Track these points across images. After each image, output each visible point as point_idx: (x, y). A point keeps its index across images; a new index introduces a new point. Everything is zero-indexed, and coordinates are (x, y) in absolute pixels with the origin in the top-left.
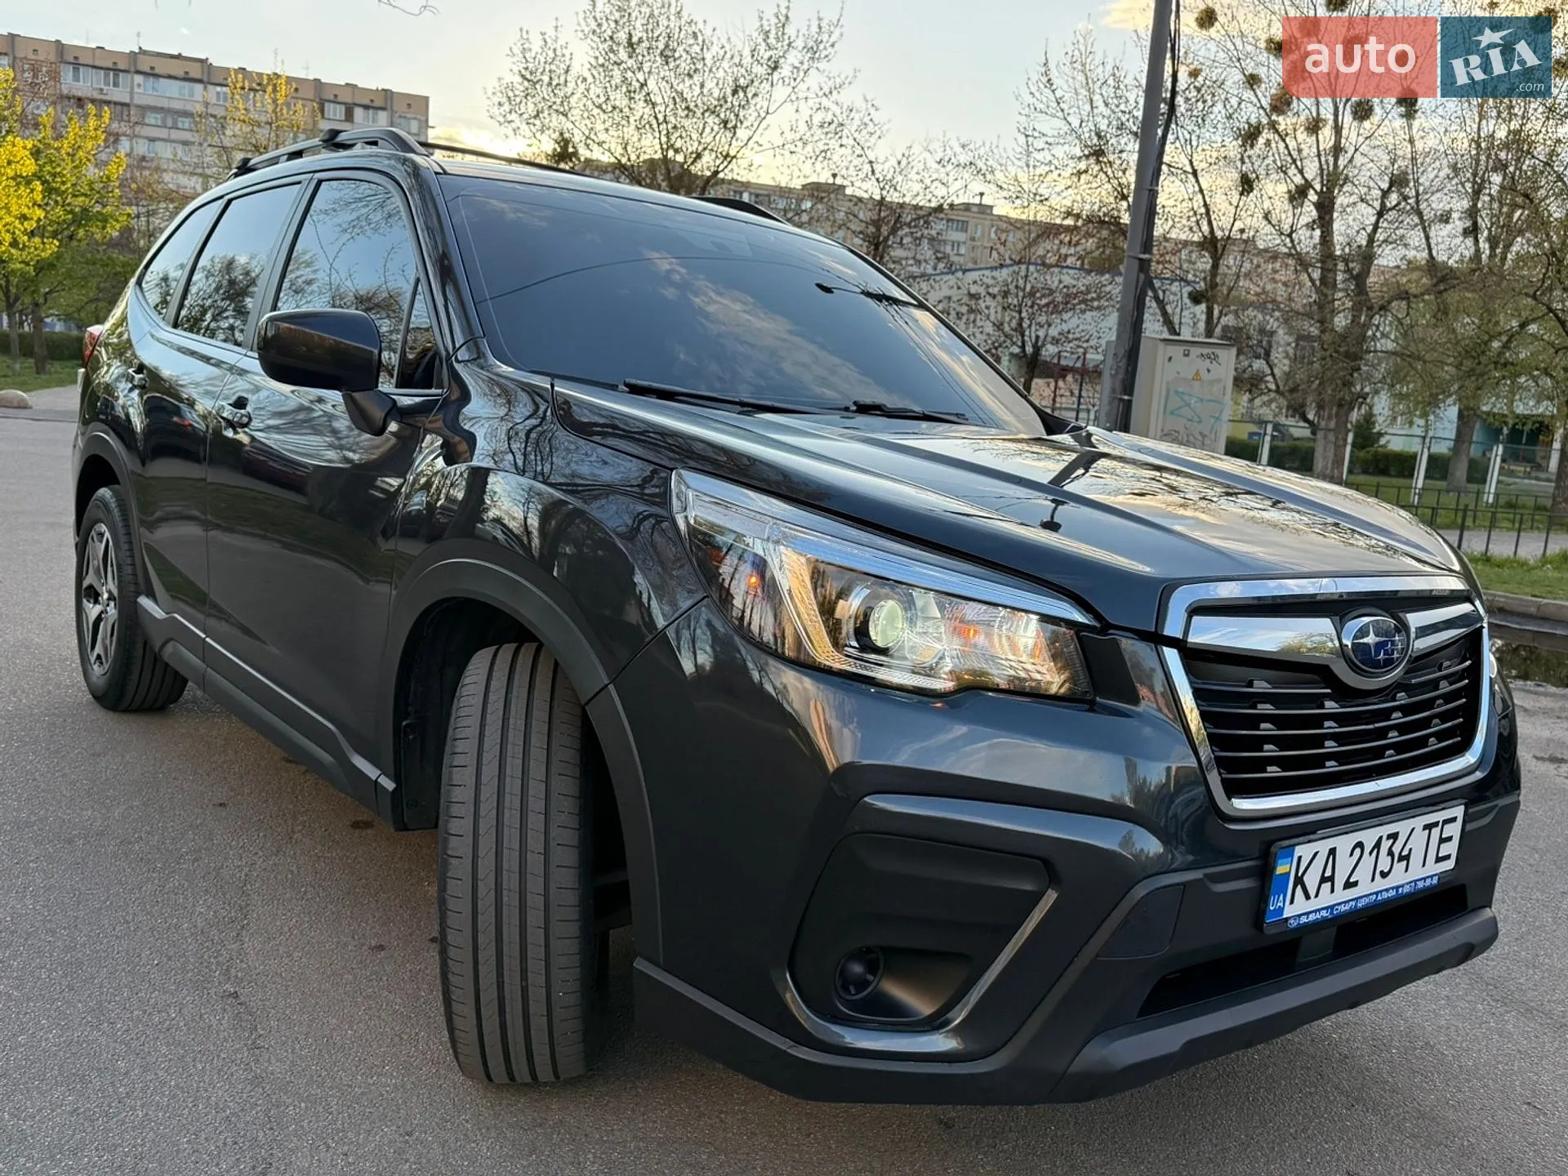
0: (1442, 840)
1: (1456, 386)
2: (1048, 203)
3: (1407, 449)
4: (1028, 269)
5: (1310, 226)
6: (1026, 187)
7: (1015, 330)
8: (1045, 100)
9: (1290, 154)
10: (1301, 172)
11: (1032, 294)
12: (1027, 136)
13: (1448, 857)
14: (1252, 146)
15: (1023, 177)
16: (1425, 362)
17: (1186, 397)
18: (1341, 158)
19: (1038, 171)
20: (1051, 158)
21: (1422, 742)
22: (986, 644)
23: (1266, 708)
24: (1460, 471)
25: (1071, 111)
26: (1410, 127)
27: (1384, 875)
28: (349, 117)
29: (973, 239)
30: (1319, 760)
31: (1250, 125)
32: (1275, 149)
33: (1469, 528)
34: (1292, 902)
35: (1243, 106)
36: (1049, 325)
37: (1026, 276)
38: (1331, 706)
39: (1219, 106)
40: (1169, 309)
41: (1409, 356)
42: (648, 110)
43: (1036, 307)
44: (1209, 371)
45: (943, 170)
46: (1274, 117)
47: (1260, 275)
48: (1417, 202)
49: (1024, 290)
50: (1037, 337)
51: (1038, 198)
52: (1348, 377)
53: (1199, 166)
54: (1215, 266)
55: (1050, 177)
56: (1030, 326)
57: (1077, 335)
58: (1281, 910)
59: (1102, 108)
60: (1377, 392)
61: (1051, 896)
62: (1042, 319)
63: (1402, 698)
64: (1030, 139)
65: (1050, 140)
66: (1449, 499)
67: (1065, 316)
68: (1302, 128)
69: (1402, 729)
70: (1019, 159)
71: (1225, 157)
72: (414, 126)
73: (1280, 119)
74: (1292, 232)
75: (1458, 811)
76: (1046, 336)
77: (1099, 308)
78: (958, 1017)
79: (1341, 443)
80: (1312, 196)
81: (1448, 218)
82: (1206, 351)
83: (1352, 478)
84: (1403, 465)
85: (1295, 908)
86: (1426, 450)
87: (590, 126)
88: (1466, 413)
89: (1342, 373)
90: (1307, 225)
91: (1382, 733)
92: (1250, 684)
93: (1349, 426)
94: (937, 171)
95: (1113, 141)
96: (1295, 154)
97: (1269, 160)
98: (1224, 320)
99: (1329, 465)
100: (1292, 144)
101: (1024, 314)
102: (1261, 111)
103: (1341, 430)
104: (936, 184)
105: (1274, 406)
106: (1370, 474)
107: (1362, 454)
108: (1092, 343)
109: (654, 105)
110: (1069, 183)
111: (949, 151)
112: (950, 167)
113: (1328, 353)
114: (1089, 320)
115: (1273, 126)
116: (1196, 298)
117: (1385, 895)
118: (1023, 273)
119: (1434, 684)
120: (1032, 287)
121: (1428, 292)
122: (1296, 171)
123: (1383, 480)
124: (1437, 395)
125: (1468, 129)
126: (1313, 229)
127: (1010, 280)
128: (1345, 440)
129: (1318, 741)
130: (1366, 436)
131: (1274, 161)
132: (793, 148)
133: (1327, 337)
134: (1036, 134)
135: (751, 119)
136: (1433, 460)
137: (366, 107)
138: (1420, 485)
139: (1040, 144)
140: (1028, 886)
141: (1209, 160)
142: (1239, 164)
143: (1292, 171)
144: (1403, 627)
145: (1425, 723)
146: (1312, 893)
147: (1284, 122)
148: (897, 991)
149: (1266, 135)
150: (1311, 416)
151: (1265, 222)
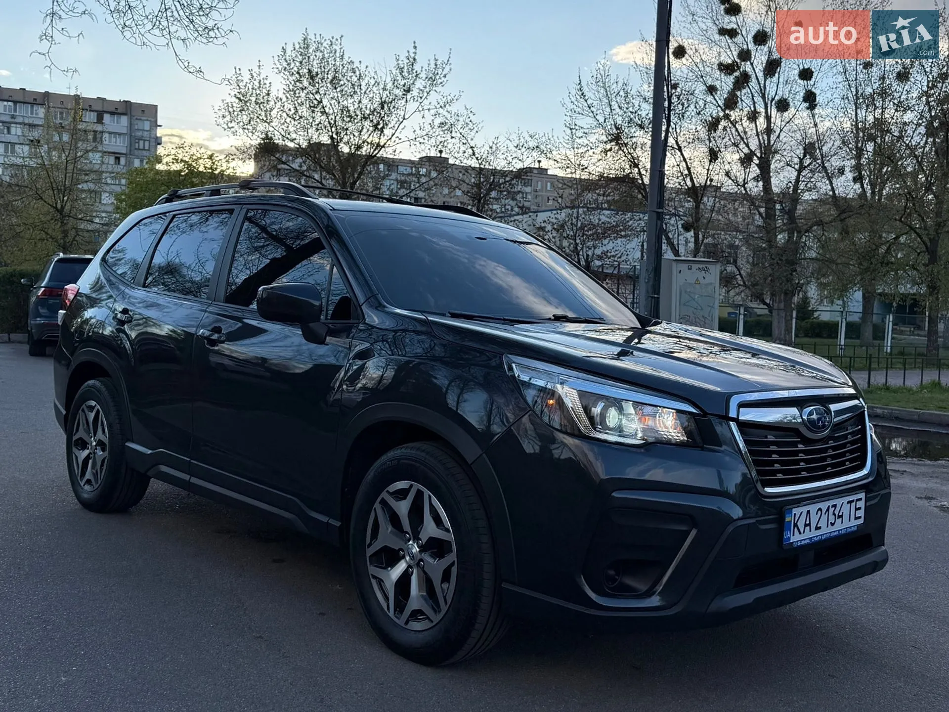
0: (857, 509)
1: (859, 278)
2: (587, 170)
3: (832, 320)
4: (578, 212)
5: (756, 179)
6: (572, 161)
7: (573, 252)
8: (581, 106)
9: (739, 135)
10: (747, 145)
11: (582, 228)
12: (571, 129)
13: (860, 517)
14: (715, 131)
15: (570, 154)
16: (837, 264)
17: (692, 295)
18: (772, 136)
19: (580, 151)
20: (588, 142)
21: (842, 463)
22: (653, 425)
23: (773, 448)
24: (868, 332)
25: (598, 112)
26: (813, 116)
27: (832, 524)
28: (100, 120)
29: (536, 191)
30: (798, 471)
31: (713, 118)
32: (729, 132)
33: (875, 369)
34: (793, 535)
35: (707, 106)
36: (595, 248)
37: (578, 217)
38: (801, 447)
39: (692, 106)
40: (670, 235)
41: (827, 261)
42: (324, 117)
43: (585, 237)
44: (704, 278)
45: (519, 151)
46: (727, 112)
47: (726, 212)
48: (823, 162)
49: (576, 226)
50: (588, 255)
51: (581, 167)
52: (789, 276)
53: (683, 145)
54: (697, 207)
55: (587, 154)
56: (582, 249)
57: (613, 254)
58: (789, 539)
59: (618, 110)
60: (808, 283)
61: (694, 533)
62: (590, 244)
63: (831, 443)
64: (574, 131)
65: (586, 131)
66: (861, 352)
67: (605, 242)
68: (746, 118)
69: (833, 457)
70: (568, 144)
71: (698, 139)
72: (147, 125)
73: (732, 113)
74: (745, 183)
75: (862, 495)
76: (593, 254)
77: (625, 236)
78: (660, 588)
79: (789, 318)
80: (756, 160)
81: (843, 171)
82: (701, 266)
83: (798, 340)
84: (830, 330)
85: (796, 538)
86: (844, 320)
87: (285, 129)
88: (867, 295)
89: (785, 274)
90: (754, 178)
91: (824, 459)
92: (766, 437)
93: (793, 306)
94: (515, 152)
95: (626, 131)
96: (742, 134)
97: (726, 139)
98: (706, 241)
99: (783, 332)
100: (740, 128)
101: (578, 241)
102: (719, 109)
103: (788, 308)
104: (515, 160)
105: (743, 294)
106: (810, 337)
107: (803, 324)
108: (624, 258)
109: (327, 115)
110: (600, 158)
111: (522, 140)
112: (523, 150)
113: (775, 261)
114: (620, 243)
115: (727, 117)
116: (687, 228)
117: (834, 534)
118: (575, 215)
119: (845, 437)
120: (582, 224)
121: (834, 220)
122: (744, 146)
123: (817, 340)
124: (847, 284)
125: (850, 115)
126: (758, 181)
127: (567, 219)
128: (792, 316)
129: (797, 462)
130: (804, 312)
131: (730, 139)
132: (422, 140)
133: (773, 251)
134: (577, 128)
135: (393, 123)
136: (849, 325)
137: (112, 113)
138: (842, 343)
139: (579, 134)
140: (684, 528)
141: (688, 140)
142: (707, 142)
143: (742, 146)
144: (828, 411)
145: (843, 455)
146: (802, 531)
147: (734, 115)
148: (630, 582)
149: (723, 123)
150: (768, 301)
151: (727, 178)
